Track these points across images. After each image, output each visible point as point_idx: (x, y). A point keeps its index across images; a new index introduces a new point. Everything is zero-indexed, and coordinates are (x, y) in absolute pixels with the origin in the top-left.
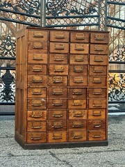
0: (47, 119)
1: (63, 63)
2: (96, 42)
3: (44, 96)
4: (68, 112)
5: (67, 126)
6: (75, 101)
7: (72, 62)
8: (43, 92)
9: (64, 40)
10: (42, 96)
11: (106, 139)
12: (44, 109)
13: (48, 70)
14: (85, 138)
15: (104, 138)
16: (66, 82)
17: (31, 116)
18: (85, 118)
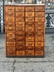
0: (16, 45)
1: (22, 21)
2: (38, 11)
3: (14, 35)
4: (25, 43)
5: (25, 48)
6: (29, 38)
7: (26, 20)
8: (13, 34)
9: (22, 11)
10: (13, 36)
11: (44, 55)
12: (14, 41)
13: (15, 24)
14: (33, 54)
15: (43, 54)
16: (24, 30)
17: (8, 44)
18: (33, 45)
